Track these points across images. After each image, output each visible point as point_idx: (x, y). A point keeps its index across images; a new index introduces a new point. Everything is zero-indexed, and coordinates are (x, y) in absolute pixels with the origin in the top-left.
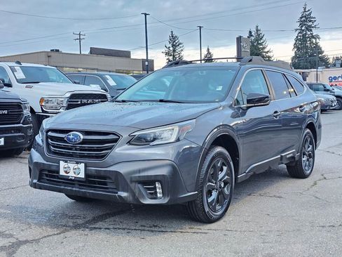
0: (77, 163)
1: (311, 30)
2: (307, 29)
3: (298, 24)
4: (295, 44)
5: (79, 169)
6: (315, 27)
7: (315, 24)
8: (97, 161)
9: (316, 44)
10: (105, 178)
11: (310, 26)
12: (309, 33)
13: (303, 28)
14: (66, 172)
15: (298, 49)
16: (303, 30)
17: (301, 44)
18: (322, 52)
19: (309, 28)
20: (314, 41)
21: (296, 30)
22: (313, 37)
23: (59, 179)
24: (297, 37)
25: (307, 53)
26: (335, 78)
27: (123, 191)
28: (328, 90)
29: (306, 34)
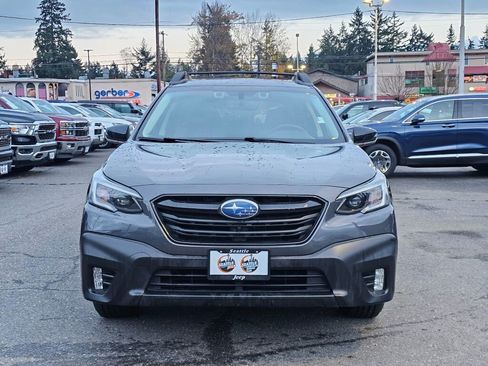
0: (252, 251)
1: (59, 23)
2: (53, 19)
3: (40, 11)
4: (37, 40)
5: (254, 260)
6: (65, 18)
7: (65, 13)
8: (292, 246)
9: (66, 42)
10: (304, 271)
11: (57, 16)
12: (56, 26)
13: (47, 18)
14: (225, 269)
15: (42, 48)
16: (48, 21)
17: (45, 42)
18: (75, 55)
19: (56, 19)
20: (64, 37)
21: (38, 19)
22: (62, 32)
23: (210, 282)
24: (39, 30)
25: (54, 54)
26: (103, 93)
27: (341, 288)
28: (136, 112)
29: (52, 27)
